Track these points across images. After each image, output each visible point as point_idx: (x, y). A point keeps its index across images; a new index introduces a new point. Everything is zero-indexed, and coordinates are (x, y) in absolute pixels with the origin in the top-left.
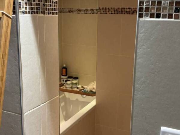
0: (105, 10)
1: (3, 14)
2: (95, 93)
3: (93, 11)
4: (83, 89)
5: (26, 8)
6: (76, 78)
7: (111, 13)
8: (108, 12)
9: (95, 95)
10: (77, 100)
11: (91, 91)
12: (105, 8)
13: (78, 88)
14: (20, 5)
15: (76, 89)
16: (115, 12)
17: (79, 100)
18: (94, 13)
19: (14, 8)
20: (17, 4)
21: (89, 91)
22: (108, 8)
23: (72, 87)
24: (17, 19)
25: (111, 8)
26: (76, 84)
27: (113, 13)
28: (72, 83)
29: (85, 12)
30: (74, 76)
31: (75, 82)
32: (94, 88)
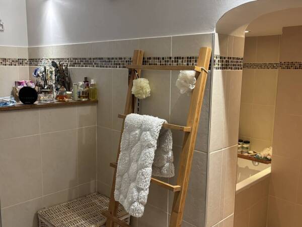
0: (288, 64)
1: (202, 69)
2: (270, 160)
3: (273, 66)
4: (256, 155)
5: (219, 64)
6: (247, 142)
7: (296, 68)
8: (292, 66)
9: (270, 163)
10: (247, 167)
11: (266, 158)
12: (288, 62)
13: (249, 153)
14: (215, 62)
15: (246, 154)
16: (300, 66)
17: (250, 168)
18: (274, 67)
19: (210, 65)
20: (212, 61)
21: (262, 157)
22: (292, 63)
23: (242, 152)
24: (211, 73)
25: (296, 62)
26: (247, 148)
27: (298, 68)
28: (243, 147)
29: (263, 66)
30: (245, 140)
31: (245, 146)
32: (269, 154)
